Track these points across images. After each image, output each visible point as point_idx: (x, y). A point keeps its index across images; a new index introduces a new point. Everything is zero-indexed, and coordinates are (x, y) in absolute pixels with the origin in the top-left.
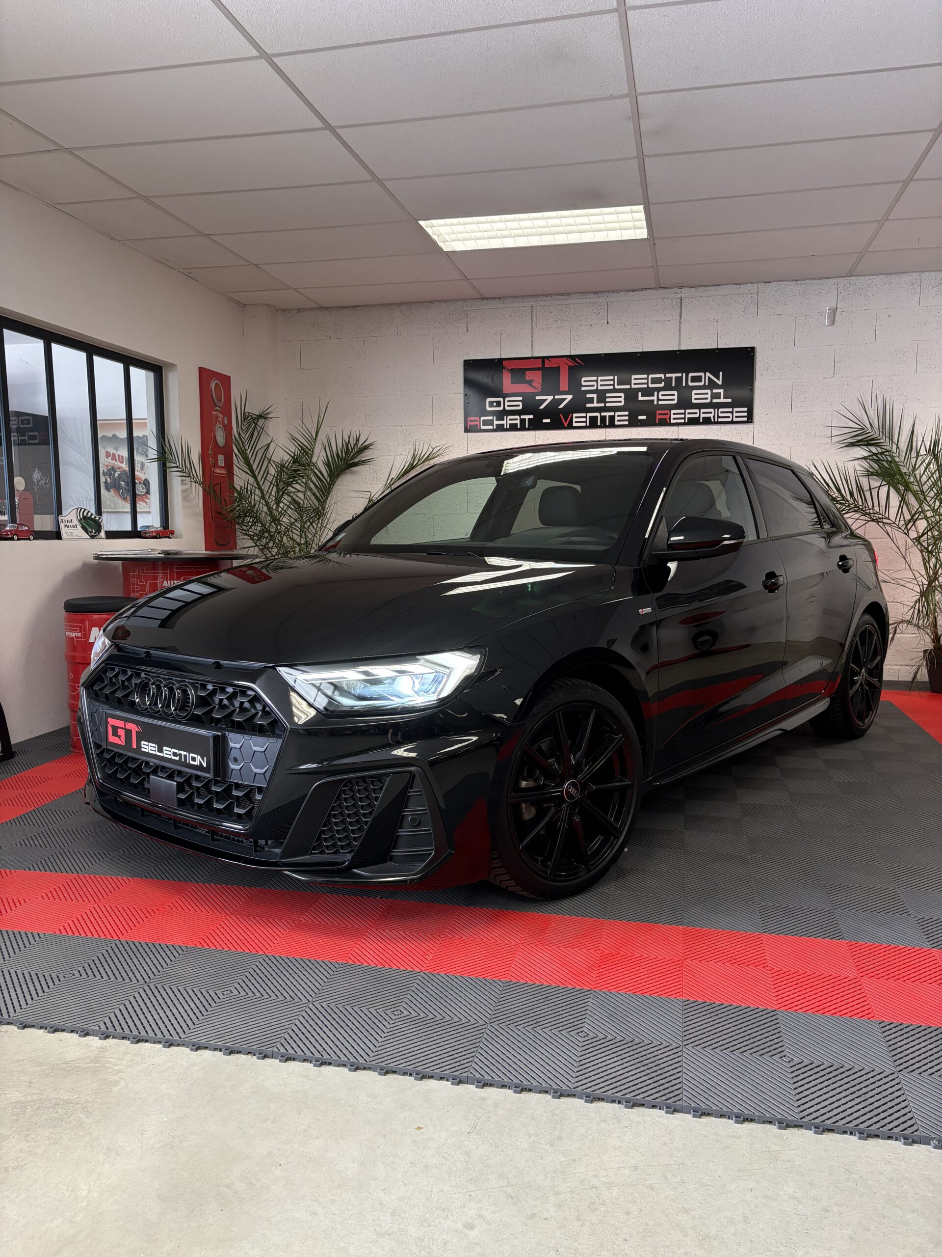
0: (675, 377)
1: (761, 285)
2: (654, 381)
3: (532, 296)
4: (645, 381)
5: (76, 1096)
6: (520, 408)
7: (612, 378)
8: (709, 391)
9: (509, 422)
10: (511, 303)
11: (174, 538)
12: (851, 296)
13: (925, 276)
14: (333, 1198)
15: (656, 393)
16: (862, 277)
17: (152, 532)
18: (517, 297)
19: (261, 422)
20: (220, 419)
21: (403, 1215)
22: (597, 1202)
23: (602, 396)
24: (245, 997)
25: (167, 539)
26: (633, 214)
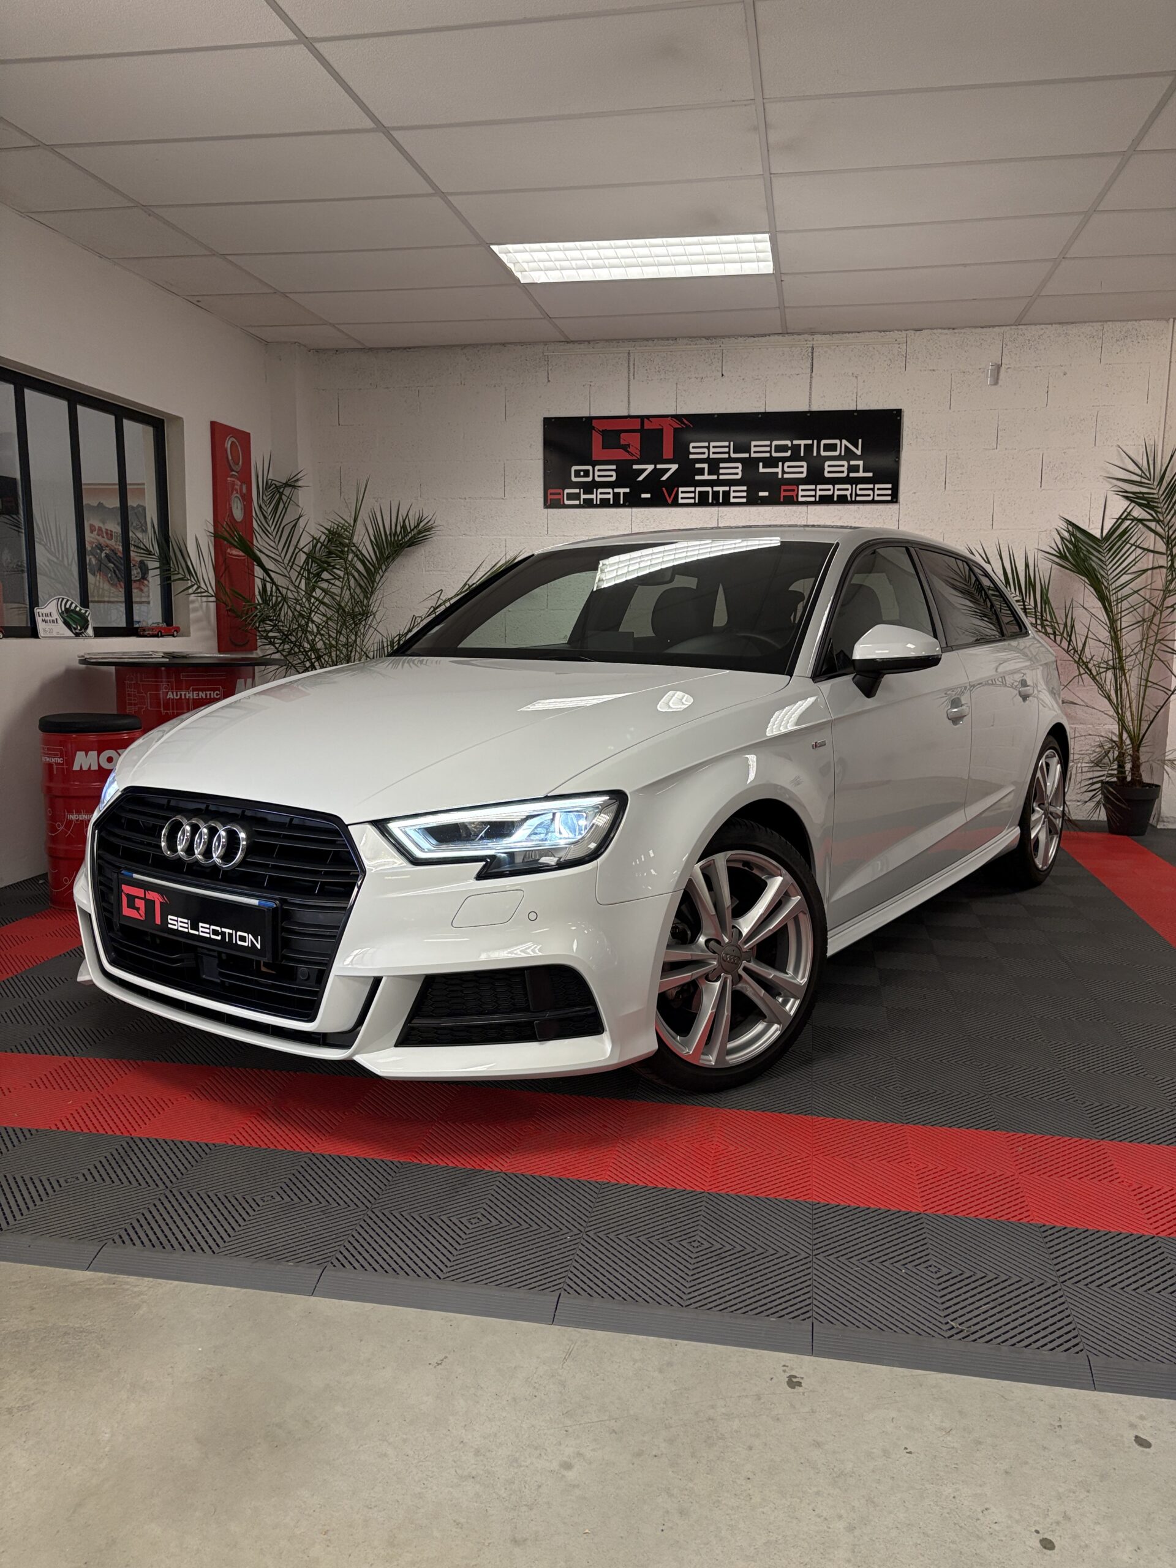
0: (805, 445)
1: (913, 332)
2: (779, 449)
3: (628, 340)
4: (768, 449)
5: (89, 1324)
6: (613, 479)
7: (727, 444)
8: (845, 463)
9: (600, 496)
10: (603, 347)
11: (180, 636)
12: (1019, 349)
13: (1108, 326)
14: (405, 1436)
15: (780, 464)
16: (1033, 327)
17: (152, 629)
18: (612, 340)
19: (287, 491)
20: (237, 487)
21: (488, 1454)
22: (714, 1436)
23: (714, 465)
24: (289, 1204)
25: (171, 639)
26: (757, 244)
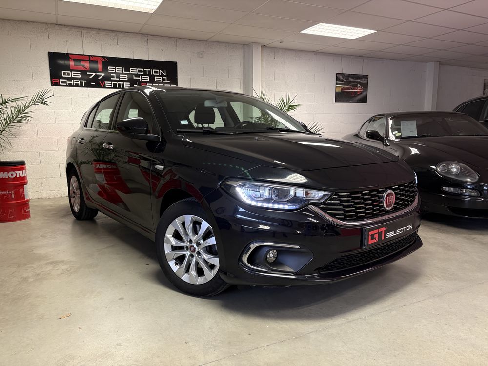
0: (148, 71)
1: (178, 38)
2: (139, 71)
3: (81, 27)
4: (136, 71)
6: (80, 77)
7: (122, 68)
8: (161, 77)
9: (75, 83)
10: (71, 29)
12: (207, 48)
15: (140, 76)
18: (74, 27)
23: (118, 75)
